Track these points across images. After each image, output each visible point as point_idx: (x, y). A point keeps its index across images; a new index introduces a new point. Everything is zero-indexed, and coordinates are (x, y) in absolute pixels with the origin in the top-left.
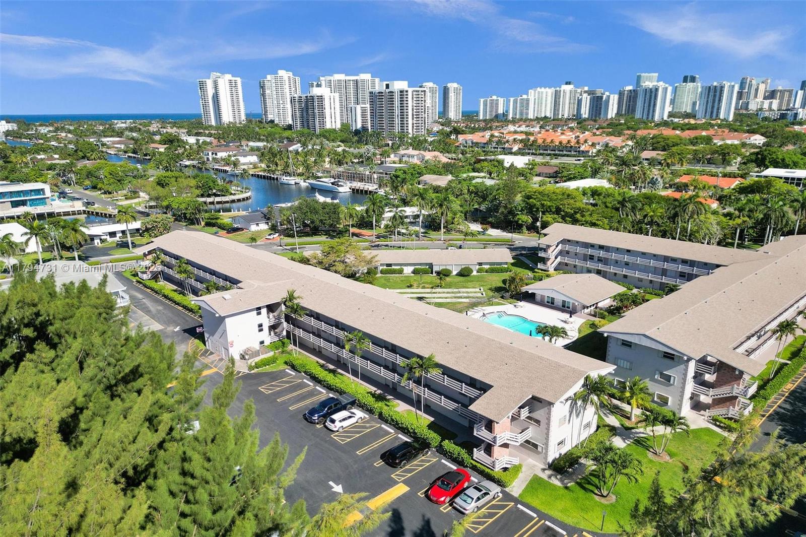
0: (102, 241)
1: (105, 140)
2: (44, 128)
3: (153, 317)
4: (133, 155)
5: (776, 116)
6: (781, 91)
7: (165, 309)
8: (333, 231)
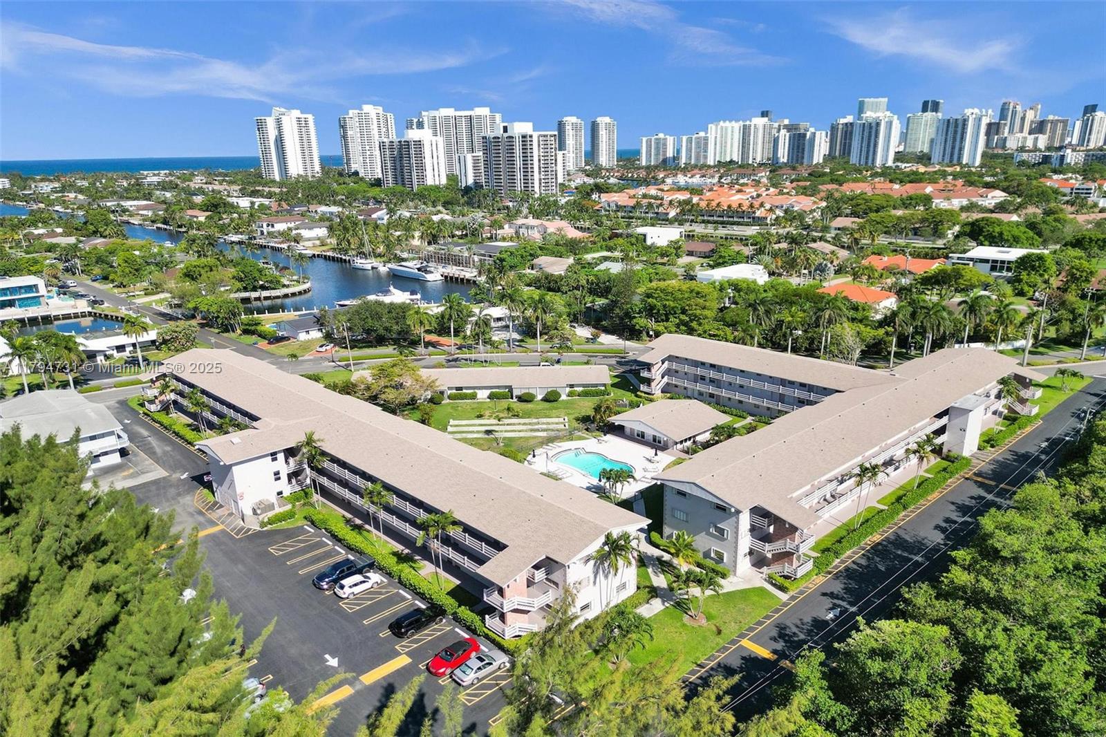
0: (107, 357)
1: (127, 204)
2: (47, 183)
3: (157, 460)
4: (163, 226)
5: (1037, 158)
6: (1052, 122)
7: (173, 450)
8: (405, 340)
